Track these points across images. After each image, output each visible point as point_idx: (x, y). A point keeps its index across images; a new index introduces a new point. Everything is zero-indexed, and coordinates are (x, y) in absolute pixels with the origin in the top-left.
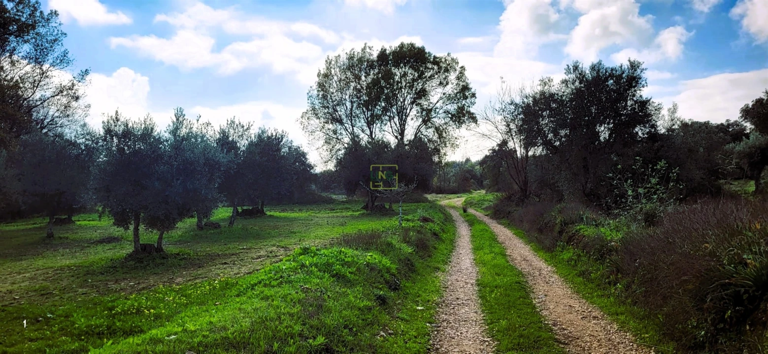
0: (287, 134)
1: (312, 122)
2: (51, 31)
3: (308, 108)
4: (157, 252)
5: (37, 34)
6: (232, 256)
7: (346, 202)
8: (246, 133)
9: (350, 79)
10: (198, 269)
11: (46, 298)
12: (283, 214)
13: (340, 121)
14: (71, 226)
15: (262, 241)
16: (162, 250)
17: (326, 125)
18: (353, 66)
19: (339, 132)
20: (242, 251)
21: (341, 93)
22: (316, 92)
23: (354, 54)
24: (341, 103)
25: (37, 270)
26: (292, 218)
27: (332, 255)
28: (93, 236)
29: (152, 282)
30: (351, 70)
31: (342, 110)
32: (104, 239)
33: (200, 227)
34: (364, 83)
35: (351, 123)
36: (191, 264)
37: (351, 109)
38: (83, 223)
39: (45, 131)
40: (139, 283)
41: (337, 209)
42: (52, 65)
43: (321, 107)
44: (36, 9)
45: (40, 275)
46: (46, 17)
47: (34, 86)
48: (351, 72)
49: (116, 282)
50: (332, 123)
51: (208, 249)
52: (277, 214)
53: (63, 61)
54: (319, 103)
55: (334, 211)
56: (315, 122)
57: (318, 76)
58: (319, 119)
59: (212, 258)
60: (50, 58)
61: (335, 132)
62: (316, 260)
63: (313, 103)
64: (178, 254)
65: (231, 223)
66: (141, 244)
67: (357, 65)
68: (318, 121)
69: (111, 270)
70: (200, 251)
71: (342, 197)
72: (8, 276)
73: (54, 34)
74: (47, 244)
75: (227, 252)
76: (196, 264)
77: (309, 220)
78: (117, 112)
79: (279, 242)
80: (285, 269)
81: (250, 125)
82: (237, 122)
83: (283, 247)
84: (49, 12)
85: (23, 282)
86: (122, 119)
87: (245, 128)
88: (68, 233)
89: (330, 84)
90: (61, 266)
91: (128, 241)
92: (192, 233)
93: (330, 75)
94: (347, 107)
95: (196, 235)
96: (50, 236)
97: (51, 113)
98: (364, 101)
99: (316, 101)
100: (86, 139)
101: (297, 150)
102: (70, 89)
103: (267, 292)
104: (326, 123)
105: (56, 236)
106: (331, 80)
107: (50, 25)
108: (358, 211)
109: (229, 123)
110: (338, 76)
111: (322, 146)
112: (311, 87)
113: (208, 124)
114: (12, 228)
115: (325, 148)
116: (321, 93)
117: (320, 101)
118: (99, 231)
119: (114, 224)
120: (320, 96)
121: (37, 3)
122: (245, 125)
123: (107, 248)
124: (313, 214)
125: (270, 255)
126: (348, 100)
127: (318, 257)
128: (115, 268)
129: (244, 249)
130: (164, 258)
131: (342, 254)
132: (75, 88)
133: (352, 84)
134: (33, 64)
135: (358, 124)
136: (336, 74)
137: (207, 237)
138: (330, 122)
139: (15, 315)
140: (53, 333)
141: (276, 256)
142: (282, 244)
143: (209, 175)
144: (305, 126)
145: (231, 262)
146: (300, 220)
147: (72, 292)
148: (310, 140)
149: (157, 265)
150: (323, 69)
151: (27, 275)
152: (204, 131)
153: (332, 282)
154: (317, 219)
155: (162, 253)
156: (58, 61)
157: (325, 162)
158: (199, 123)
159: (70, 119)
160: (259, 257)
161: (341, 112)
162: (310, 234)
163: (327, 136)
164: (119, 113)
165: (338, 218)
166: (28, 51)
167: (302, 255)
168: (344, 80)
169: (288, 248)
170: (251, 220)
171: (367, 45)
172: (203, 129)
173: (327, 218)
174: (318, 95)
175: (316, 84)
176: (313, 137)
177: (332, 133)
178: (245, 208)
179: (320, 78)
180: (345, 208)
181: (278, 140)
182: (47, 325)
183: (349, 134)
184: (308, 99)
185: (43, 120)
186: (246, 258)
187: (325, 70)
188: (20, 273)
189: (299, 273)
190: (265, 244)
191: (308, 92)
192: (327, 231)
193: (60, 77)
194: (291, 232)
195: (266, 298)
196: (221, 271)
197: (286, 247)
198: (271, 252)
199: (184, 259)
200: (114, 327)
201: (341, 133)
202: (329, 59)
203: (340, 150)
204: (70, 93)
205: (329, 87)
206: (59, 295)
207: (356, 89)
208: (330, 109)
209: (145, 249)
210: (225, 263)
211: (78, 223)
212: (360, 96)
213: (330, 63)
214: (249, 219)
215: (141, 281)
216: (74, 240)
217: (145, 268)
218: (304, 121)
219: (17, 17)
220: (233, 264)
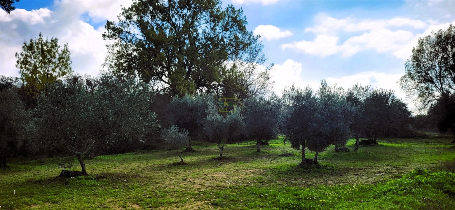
0: (393, 92)
1: (409, 83)
2: (257, 45)
3: (406, 74)
4: (315, 164)
5: (251, 48)
6: (361, 170)
7: (438, 138)
8: (366, 93)
9: (438, 51)
10: (340, 177)
11: (263, 184)
12: (390, 145)
13: (431, 81)
14: (267, 146)
15: (378, 161)
16: (317, 163)
17: (420, 84)
18: (441, 41)
19: (430, 89)
20: (366, 167)
21: (432, 61)
22: (411, 63)
23: (441, 34)
24: (432, 68)
25: (255, 169)
26: (397, 147)
27: (442, 176)
28: (279, 152)
29: (314, 182)
30: (440, 45)
31: (432, 73)
32: (284, 154)
33: (336, 150)
34: (450, 53)
35: (440, 81)
36: (335, 173)
37: (440, 72)
38: (273, 145)
39: (254, 96)
40: (307, 182)
41: (431, 143)
42: (257, 63)
43: (416, 72)
44: (251, 35)
45: (258, 171)
46: (255, 39)
47: (249, 74)
48: (439, 46)
49: (295, 179)
50: (425, 83)
51: (344, 164)
52: (386, 144)
53: (262, 60)
54: (414, 69)
55: (430, 144)
56: (411, 83)
57: (413, 52)
58: (415, 80)
59: (347, 170)
60: (256, 59)
61: (427, 89)
62: (430, 179)
63: (409, 70)
64: (326, 166)
65: (356, 149)
66: (306, 159)
67: (444, 41)
68: (413, 82)
69: (291, 172)
70: (339, 165)
71: (435, 134)
72: (243, 171)
73: (259, 47)
74: (258, 155)
75: (356, 167)
76: (338, 173)
77: (411, 150)
78: (293, 85)
79: (391, 163)
80: (406, 183)
81: (368, 87)
82: (359, 86)
83: (395, 167)
84: (257, 36)
85: (250, 174)
86: (296, 89)
87: (365, 89)
88: (266, 149)
89: (423, 56)
90: (266, 168)
91: (297, 156)
92: (332, 153)
93: (422, 50)
94: (436, 71)
95: (334, 155)
96: (259, 151)
97: (256, 87)
98: (451, 65)
99: (411, 69)
100: (274, 100)
101: (398, 102)
102: (265, 74)
103: (396, 198)
104: (420, 83)
105: (261, 151)
106: (423, 53)
107: (257, 42)
108: (449, 144)
109: (354, 87)
110: (428, 50)
111: (417, 99)
112: (408, 60)
113: (341, 88)
114: (241, 146)
115: (419, 100)
116: (415, 63)
117: (415, 68)
118: (281, 149)
119: (292, 147)
120: (415, 65)
121: (251, 32)
122: (364, 88)
123: (286, 159)
124: (412, 145)
125: (387, 171)
126: (437, 66)
127: (431, 177)
128: (293, 171)
129: (367, 166)
130: (319, 168)
131: (449, 176)
132: (267, 73)
133: (440, 54)
134: (249, 63)
135: (446, 82)
136: (427, 49)
137: (341, 157)
138: (423, 82)
139: (250, 192)
140: (270, 204)
141: (392, 173)
142: (394, 165)
143: (345, 120)
144: (404, 86)
145: (360, 174)
146: (403, 149)
147: (274, 183)
148: (408, 95)
149: (315, 172)
150: (416, 46)
151: (252, 171)
152: (339, 93)
153: (445, 197)
154: (416, 149)
155: (317, 164)
156: (260, 60)
157: (420, 110)
158: (335, 88)
159: (265, 89)
160: (379, 172)
161: (432, 74)
162: (413, 159)
163: (421, 92)
164: (294, 86)
165: (434, 149)
166: (247, 57)
167: (418, 175)
168: (434, 53)
169: (399, 168)
170: (368, 147)
171: (452, 26)
172: (338, 92)
173: (424, 148)
174: (413, 65)
175: (412, 57)
176: (410, 93)
177: (424, 89)
178: (364, 139)
179: (415, 53)
180: (438, 142)
181: (387, 96)
182: (265, 199)
183: (438, 90)
184: (406, 68)
185: (253, 91)
186: (370, 172)
187: (418, 47)
188: (248, 170)
189: (418, 188)
190: (381, 164)
191: (405, 63)
192: (426, 158)
193: (260, 68)
194: (399, 157)
195: (397, 202)
196: (355, 179)
197: (397, 167)
198: (387, 170)
199: (330, 169)
200: (300, 206)
201: (432, 89)
202: (421, 40)
203: (431, 101)
204: (265, 76)
205: (422, 58)
206: (268, 184)
207: (444, 58)
208: (423, 73)
209: (308, 161)
210: (357, 174)
211: (270, 144)
212: (448, 62)
213: (422, 42)
214: (366, 146)
215: (309, 180)
216: (269, 154)
217: (309, 172)
218: (402, 82)
219: (243, 41)
220: (362, 176)
